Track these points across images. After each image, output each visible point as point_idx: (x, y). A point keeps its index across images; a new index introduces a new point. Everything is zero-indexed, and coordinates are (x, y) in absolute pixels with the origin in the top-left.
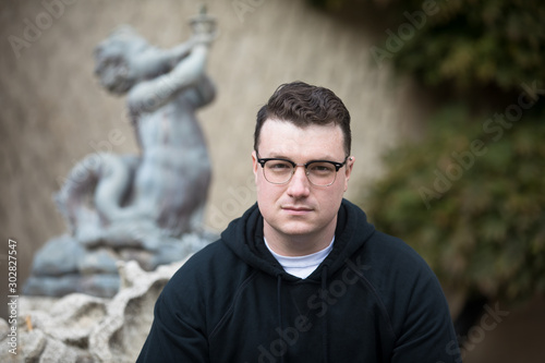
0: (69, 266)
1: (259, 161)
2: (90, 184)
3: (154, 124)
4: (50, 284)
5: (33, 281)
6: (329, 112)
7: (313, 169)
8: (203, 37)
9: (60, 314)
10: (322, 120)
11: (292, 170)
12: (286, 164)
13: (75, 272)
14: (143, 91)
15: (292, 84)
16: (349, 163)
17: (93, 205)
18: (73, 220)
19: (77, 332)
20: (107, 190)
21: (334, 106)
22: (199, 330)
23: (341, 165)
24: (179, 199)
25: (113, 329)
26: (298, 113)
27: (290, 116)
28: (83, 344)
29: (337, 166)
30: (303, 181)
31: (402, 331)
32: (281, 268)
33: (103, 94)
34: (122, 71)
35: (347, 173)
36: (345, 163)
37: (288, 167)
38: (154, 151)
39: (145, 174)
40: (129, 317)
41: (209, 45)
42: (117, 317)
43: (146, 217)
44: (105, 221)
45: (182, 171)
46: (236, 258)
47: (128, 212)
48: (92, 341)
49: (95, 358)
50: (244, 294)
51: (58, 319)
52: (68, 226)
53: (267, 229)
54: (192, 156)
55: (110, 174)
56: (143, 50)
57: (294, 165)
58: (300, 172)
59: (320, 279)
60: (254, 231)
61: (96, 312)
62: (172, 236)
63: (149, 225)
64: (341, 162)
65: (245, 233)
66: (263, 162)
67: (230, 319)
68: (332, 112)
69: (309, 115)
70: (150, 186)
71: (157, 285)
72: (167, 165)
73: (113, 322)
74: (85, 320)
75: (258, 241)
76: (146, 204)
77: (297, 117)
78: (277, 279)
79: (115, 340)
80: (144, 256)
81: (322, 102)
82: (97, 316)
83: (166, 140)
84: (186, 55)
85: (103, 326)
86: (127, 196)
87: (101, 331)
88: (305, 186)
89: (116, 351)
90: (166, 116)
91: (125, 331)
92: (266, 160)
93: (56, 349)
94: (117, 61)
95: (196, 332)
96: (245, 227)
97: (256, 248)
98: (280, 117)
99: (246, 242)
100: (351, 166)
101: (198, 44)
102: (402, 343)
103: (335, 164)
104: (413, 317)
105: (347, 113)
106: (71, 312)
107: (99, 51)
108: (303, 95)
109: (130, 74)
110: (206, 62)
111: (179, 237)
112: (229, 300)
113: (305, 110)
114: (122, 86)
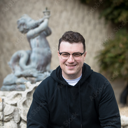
0: (13, 82)
1: (60, 53)
2: (17, 59)
3: (34, 41)
4: (8, 87)
5: (3, 87)
6: (79, 39)
7: (75, 55)
8: (47, 16)
9: (9, 97)
10: (77, 41)
11: (69, 56)
12: (67, 54)
13: (15, 84)
14: (31, 32)
15: (68, 32)
16: (85, 53)
17: (19, 65)
18: (14, 69)
19: (14, 102)
20: (22, 61)
21: (80, 37)
22: (45, 101)
23: (83, 54)
24: (43, 62)
25: (24, 101)
26: (70, 39)
27: (68, 40)
28: (16, 105)
29: (81, 54)
30: (72, 59)
31: (101, 99)
32: (67, 83)
33: (20, 33)
34: (25, 27)
35: (85, 56)
36: (84, 53)
37: (68, 55)
38: (35, 49)
39: (33, 56)
40: (28, 97)
41: (48, 18)
42: (24, 98)
43: (33, 68)
44: (22, 69)
45: (43, 54)
46: (55, 81)
47: (29, 67)
48: (18, 104)
49: (19, 109)
50: (57, 91)
51: (9, 98)
52: (13, 71)
53: (63, 72)
54: (46, 50)
55: (23, 56)
56: (31, 20)
57: (69, 54)
58: (71, 56)
59: (78, 86)
60: (59, 73)
61: (19, 96)
62: (41, 73)
63: (35, 70)
64: (82, 53)
65: (57, 74)
66: (61, 54)
67: (54, 98)
68: (80, 39)
69: (73, 40)
70: (34, 59)
71: (35, 88)
72: (39, 53)
73: (23, 99)
74: (16, 98)
75: (60, 76)
76: (33, 64)
77: (70, 40)
78: (66, 86)
79: (24, 104)
80: (33, 79)
81: (77, 36)
82: (20, 97)
83: (38, 46)
84: (43, 21)
85: (21, 100)
86: (28, 62)
87: (20, 101)
88: (73, 60)
89: (25, 107)
90: (37, 39)
91: (27, 101)
92: (62, 53)
93: (8, 107)
94: (23, 24)
95: (45, 102)
96: (57, 72)
97: (60, 78)
98: (65, 41)
99: (57, 76)
100: (86, 54)
101: (45, 18)
102: (101, 102)
103: (81, 53)
104: (104, 95)
105: (84, 39)
106: (12, 96)
107: (18, 21)
108: (71, 35)
109: (27, 28)
110: (48, 23)
111: (43, 73)
112: (53, 93)
113: (72, 38)
114: (25, 31)
